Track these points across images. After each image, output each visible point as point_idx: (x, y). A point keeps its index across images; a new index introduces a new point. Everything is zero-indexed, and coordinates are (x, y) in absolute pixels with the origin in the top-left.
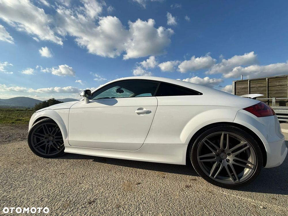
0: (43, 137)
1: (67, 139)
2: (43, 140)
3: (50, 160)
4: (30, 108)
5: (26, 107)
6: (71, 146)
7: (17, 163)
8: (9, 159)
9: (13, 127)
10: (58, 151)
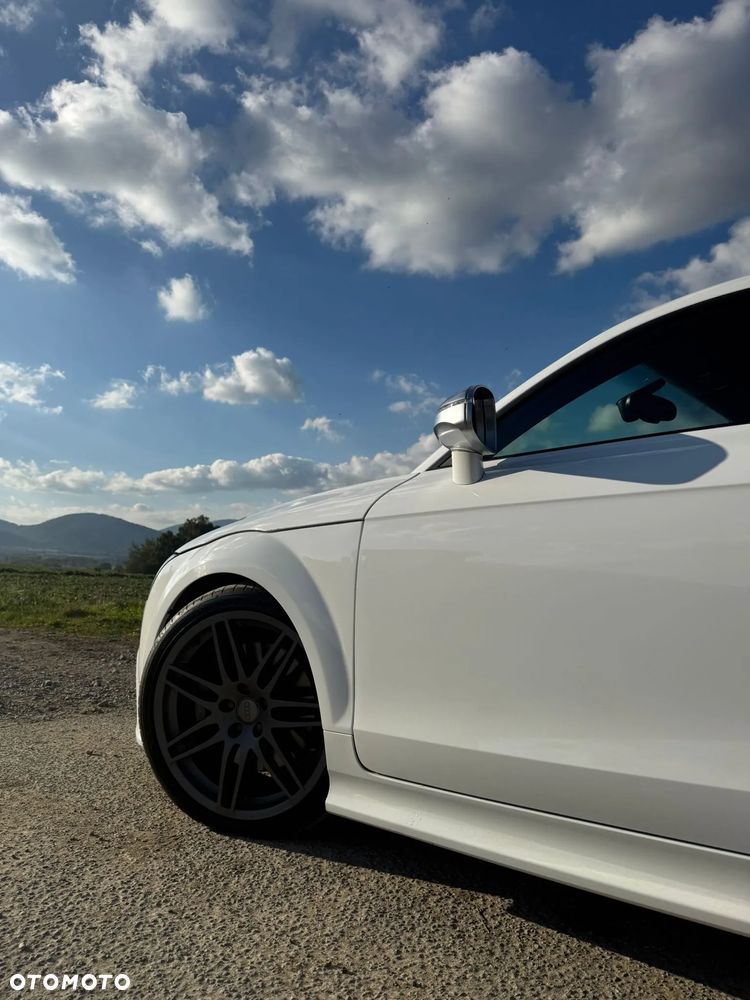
0: (210, 696)
1: (344, 723)
2: (208, 713)
3: (245, 850)
4: (108, 566)
5: (95, 562)
6: (366, 774)
7: (92, 834)
8: (57, 805)
9: (59, 644)
10: (285, 798)
